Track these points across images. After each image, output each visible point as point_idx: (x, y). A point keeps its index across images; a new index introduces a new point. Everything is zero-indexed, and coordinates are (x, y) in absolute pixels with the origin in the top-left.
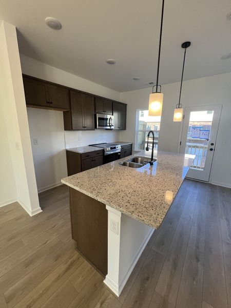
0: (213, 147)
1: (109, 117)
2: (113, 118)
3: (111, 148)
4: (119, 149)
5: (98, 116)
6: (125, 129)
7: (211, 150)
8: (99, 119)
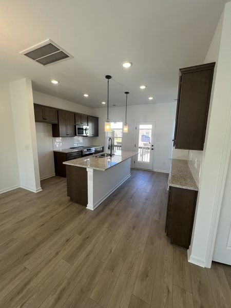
0: (153, 147)
1: (84, 127)
2: (88, 128)
3: (87, 150)
4: (93, 150)
5: (77, 127)
6: (98, 136)
7: (152, 149)
8: (78, 129)
